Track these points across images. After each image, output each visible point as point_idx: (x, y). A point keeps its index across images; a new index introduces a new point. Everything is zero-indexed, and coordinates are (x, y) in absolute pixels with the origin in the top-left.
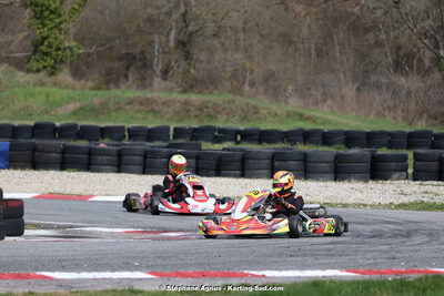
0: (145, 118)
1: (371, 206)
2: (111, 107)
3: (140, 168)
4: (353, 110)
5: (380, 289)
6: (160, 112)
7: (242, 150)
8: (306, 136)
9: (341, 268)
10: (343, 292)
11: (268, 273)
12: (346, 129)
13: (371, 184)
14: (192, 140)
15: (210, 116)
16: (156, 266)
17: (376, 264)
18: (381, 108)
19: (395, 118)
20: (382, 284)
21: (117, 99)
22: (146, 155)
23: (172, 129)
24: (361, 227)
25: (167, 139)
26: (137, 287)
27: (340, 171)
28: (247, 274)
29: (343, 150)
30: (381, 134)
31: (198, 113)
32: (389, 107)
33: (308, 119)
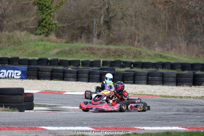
0: (89, 56)
1: (193, 97)
2: (74, 51)
3: (87, 79)
4: (185, 53)
6: (96, 53)
7: (134, 71)
8: (163, 65)
9: (179, 126)
11: (146, 128)
12: (182, 62)
13: (193, 87)
14: (111, 67)
15: (119, 56)
16: (94, 124)
17: (196, 124)
18: (198, 53)
20: (198, 134)
21: (77, 48)
22: (90, 73)
23: (101, 62)
24: (189, 107)
25: (99, 66)
27: (179, 81)
28: (136, 129)
29: (180, 72)
30: (198, 64)
31: (113, 54)
32: (201, 52)
33: (164, 57)
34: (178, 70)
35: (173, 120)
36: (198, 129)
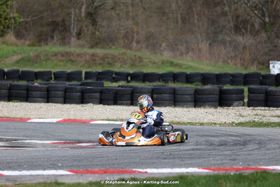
0: (65, 66)
1: (219, 124)
2: (42, 58)
3: (62, 99)
4: (207, 59)
5: (225, 181)
6: (75, 61)
7: (132, 87)
8: (175, 77)
9: (199, 167)
10: (200, 183)
11: (149, 170)
12: (202, 72)
13: (220, 109)
14: (97, 80)
15: (109, 64)
16: (73, 166)
17: (223, 163)
18: (226, 58)
19: (235, 64)
20: (226, 178)
21: (46, 53)
22: (66, 90)
23: (84, 73)
24: (213, 138)
25: (80, 79)
26: (60, 180)
27: (198, 101)
28: (135, 171)
29: (200, 86)
30: (226, 75)
31: (101, 62)
32: (231, 57)
33: (176, 65)
34: (197, 83)
35: (189, 158)
36: (227, 170)
